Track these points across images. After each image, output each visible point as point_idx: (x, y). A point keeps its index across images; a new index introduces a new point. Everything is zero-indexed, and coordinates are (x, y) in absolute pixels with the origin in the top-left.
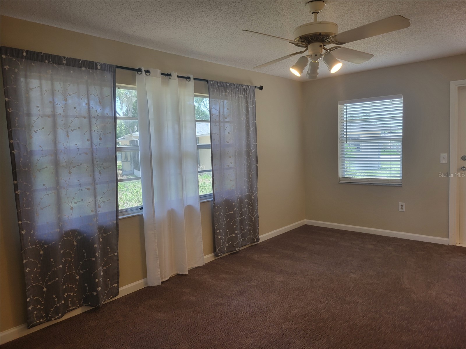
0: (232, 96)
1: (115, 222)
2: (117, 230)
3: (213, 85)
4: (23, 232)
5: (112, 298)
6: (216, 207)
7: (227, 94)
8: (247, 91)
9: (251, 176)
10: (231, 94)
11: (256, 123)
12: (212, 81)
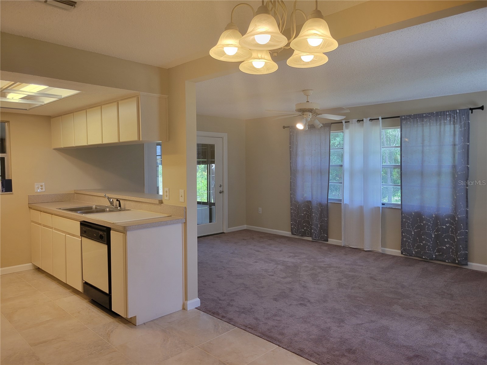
0: (430, 124)
1: (326, 203)
2: (327, 208)
3: (406, 119)
4: (292, 196)
5: (323, 241)
6: (403, 215)
7: (423, 123)
8: (454, 116)
9: (455, 197)
10: (430, 122)
11: (468, 146)
12: (404, 116)
